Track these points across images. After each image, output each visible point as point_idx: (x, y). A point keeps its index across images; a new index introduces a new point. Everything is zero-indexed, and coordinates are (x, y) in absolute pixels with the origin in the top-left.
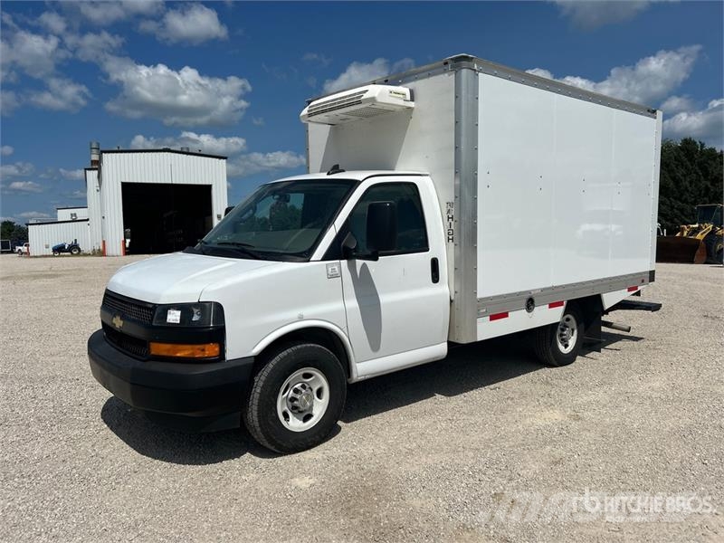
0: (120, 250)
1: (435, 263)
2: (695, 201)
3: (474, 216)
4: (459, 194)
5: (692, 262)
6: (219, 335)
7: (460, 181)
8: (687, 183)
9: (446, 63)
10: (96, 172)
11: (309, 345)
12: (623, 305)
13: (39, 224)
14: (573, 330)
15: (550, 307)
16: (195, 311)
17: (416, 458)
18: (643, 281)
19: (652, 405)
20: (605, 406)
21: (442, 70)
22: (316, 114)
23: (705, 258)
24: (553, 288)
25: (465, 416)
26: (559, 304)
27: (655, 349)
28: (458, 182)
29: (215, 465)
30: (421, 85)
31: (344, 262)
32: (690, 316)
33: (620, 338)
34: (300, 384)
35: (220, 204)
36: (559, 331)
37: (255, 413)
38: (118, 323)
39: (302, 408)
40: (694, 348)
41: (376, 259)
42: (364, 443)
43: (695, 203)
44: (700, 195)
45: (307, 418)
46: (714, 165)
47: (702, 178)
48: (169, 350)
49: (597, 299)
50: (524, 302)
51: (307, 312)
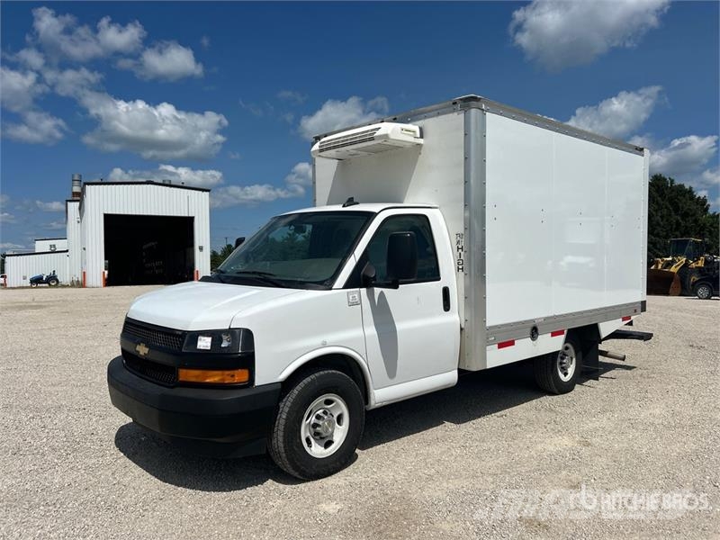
0: (100, 282)
1: (446, 291)
2: (667, 235)
3: (483, 248)
4: (468, 226)
5: (667, 294)
6: (248, 361)
7: (470, 213)
8: (659, 217)
9: (455, 103)
10: (78, 203)
11: (330, 372)
12: (617, 335)
13: (18, 255)
14: (572, 358)
15: (552, 336)
16: (224, 337)
17: (438, 483)
18: (635, 311)
19: (656, 431)
20: (610, 432)
21: (451, 109)
22: (327, 149)
23: (679, 290)
24: (555, 317)
25: (477, 443)
26: (561, 333)
27: (648, 378)
28: (467, 214)
29: (240, 491)
30: (429, 123)
31: (364, 291)
32: (677, 346)
33: (612, 367)
34: (321, 411)
35: (202, 236)
36: (559, 360)
37: (281, 439)
38: (142, 350)
39: (324, 435)
40: (685, 376)
41: (397, 287)
42: (383, 469)
43: (667, 237)
44: (671, 229)
45: (328, 444)
46: (684, 200)
47: (673, 213)
48: (197, 377)
49: (594, 328)
50: (529, 331)
51: (330, 338)
